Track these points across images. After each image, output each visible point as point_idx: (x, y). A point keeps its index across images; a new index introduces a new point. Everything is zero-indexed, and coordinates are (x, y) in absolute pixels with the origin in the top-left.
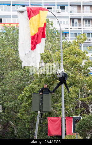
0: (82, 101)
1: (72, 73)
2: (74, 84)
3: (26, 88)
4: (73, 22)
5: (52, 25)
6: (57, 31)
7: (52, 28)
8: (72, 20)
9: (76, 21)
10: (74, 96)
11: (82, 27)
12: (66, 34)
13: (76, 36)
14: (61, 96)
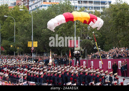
0: (82, 34)
1: (79, 23)
2: (79, 27)
3: (60, 28)
4: (79, 3)
5: (71, 3)
6: (73, 6)
7: (71, 5)
8: (79, 2)
9: (80, 2)
10: (79, 32)
11: (83, 5)
12: (76, 7)
13: (80, 8)
14: (74, 32)
